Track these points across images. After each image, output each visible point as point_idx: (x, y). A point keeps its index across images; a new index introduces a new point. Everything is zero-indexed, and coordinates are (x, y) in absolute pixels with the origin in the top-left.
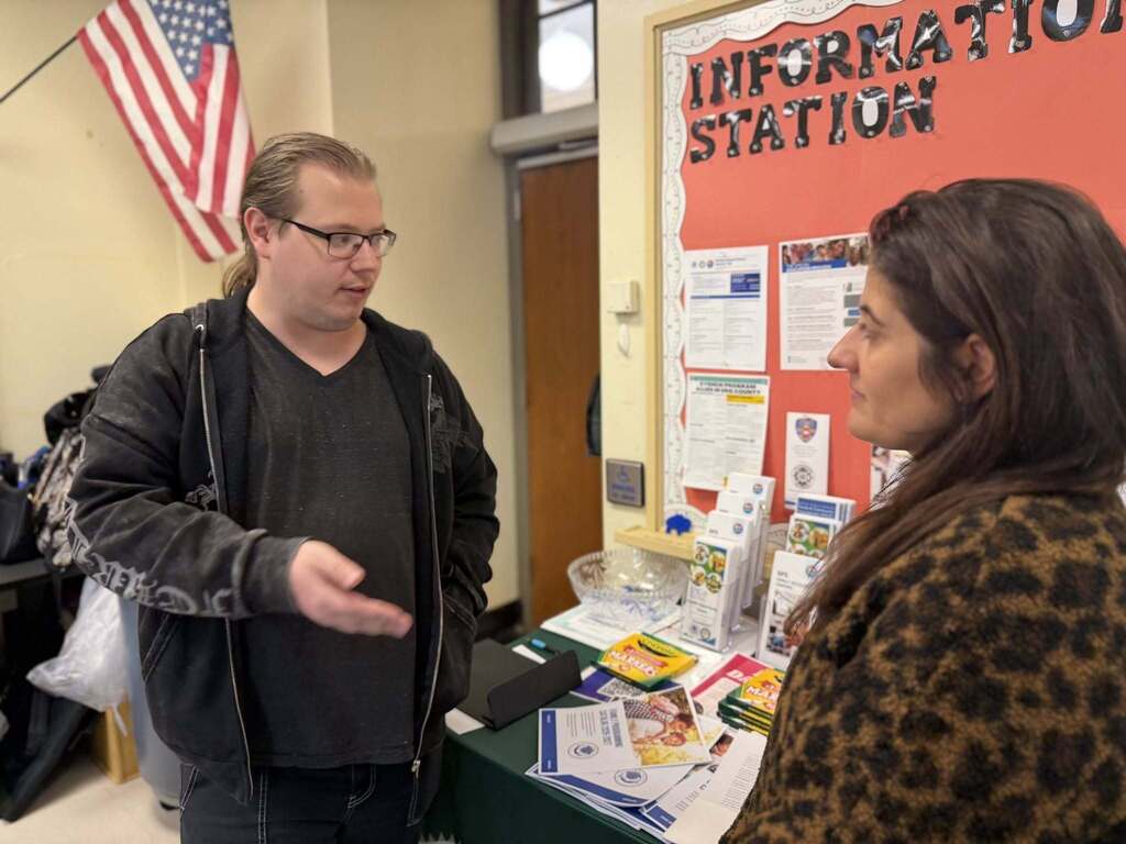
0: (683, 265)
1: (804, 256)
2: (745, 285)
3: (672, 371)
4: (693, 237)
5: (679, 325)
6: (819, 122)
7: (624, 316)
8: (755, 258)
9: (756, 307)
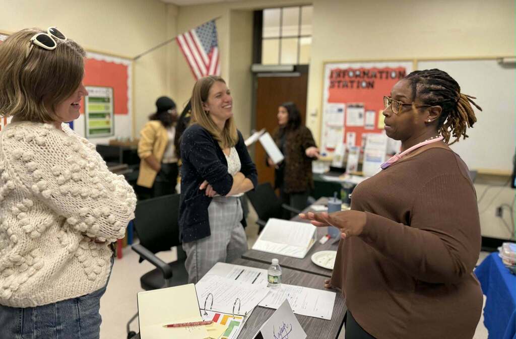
0: (328, 106)
1: (351, 106)
2: (340, 110)
3: (324, 126)
4: (331, 100)
5: (326, 117)
6: (355, 85)
7: (314, 115)
8: (342, 106)
9: (342, 115)
